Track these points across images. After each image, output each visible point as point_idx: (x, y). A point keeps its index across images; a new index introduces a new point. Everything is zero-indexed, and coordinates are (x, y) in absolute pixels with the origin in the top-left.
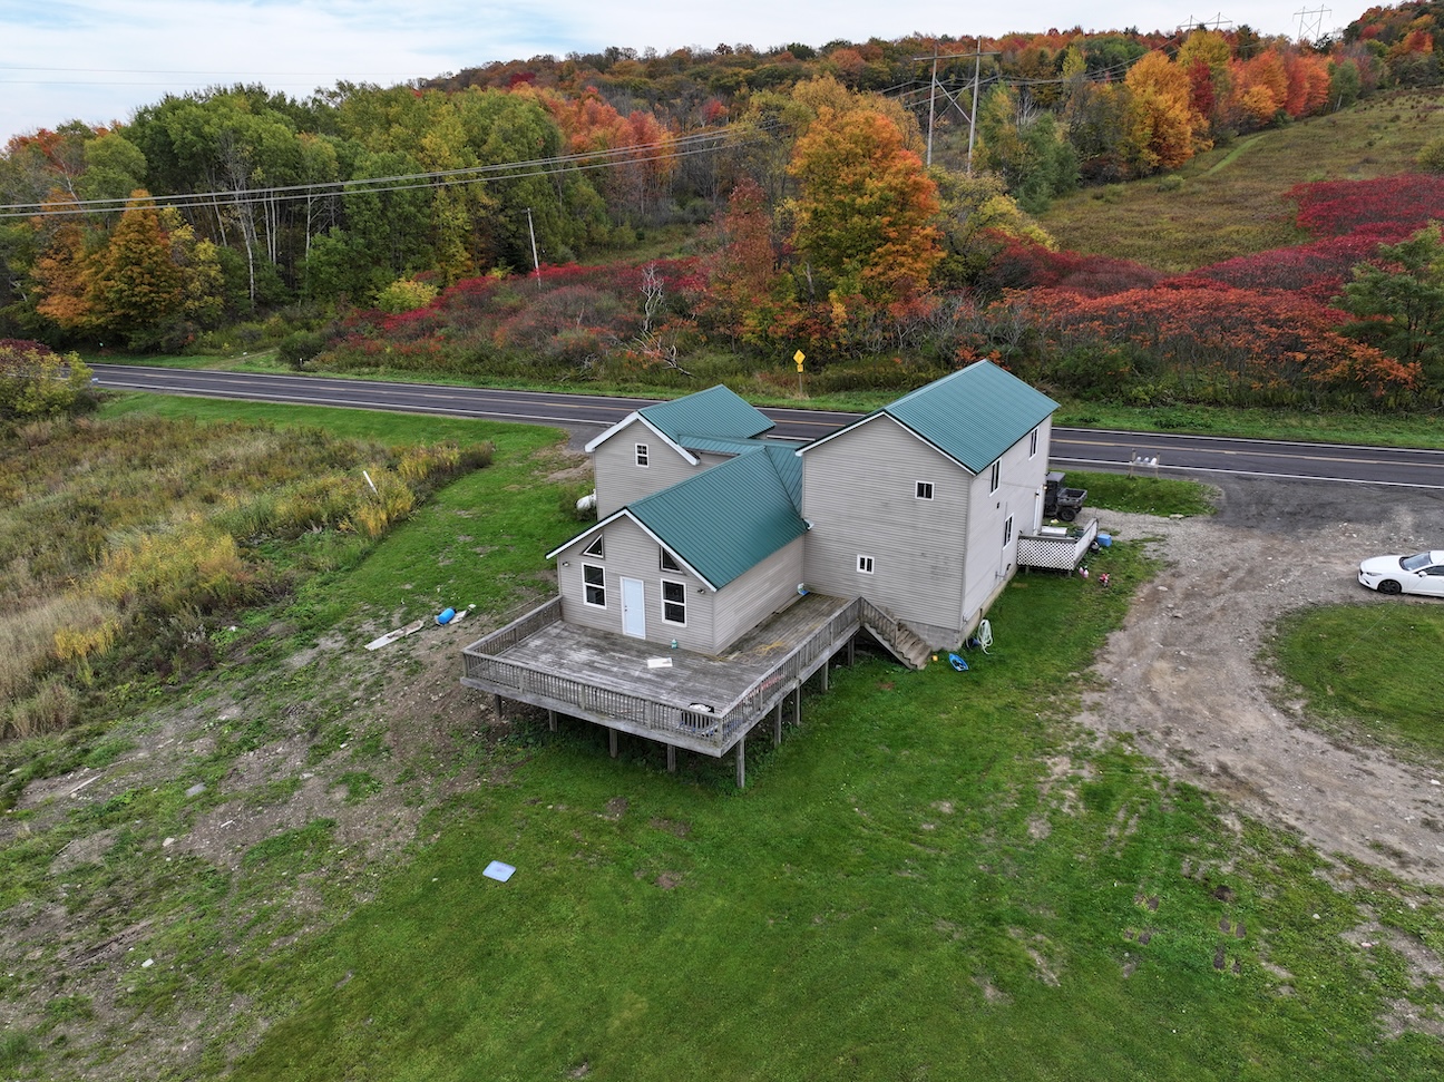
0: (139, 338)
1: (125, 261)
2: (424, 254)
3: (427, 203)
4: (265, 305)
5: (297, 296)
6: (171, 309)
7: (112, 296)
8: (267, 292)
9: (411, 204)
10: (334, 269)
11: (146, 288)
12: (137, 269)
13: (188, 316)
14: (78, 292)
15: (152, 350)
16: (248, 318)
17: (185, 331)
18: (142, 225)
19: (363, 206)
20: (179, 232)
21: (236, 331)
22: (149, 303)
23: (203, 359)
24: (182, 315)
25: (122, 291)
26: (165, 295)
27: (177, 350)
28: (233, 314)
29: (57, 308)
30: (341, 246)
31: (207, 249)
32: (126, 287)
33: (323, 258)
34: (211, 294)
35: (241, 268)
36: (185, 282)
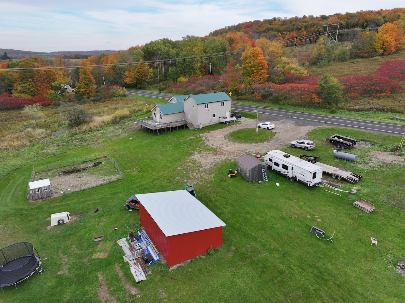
0: (139, 86)
1: (137, 72)
2: (191, 72)
3: (192, 62)
4: (161, 81)
5: (166, 79)
6: (144, 81)
7: (135, 78)
8: (161, 79)
9: (189, 62)
10: (173, 75)
11: (140, 77)
12: (139, 74)
13: (147, 82)
14: (131, 77)
15: (140, 88)
16: (157, 83)
17: (146, 85)
18: (141, 66)
19: (179, 63)
20: (147, 67)
21: (154, 86)
22: (140, 80)
23: (147, 90)
24: (146, 82)
25: (136, 77)
26: (143, 78)
27: (144, 88)
28: (154, 82)
29: (127, 80)
30: (174, 70)
31: (151, 70)
32: (137, 77)
33: (171, 72)
34: (151, 78)
35: (157, 74)
36: (147, 76)
